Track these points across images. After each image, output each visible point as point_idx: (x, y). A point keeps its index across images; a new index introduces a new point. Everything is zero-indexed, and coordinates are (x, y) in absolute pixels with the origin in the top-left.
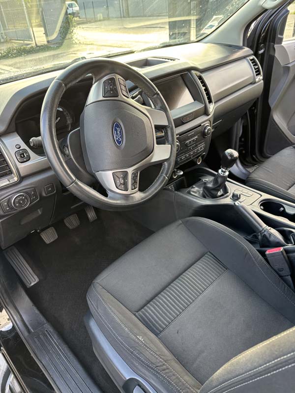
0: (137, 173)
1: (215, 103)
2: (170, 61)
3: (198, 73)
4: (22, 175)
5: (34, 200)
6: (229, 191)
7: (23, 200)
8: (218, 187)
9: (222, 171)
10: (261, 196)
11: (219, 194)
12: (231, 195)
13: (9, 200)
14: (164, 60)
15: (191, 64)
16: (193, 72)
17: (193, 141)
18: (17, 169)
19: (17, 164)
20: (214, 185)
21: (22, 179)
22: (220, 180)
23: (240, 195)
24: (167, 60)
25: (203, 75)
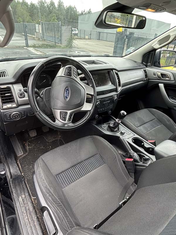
0: (73, 114)
1: (122, 87)
2: (104, 63)
3: (116, 72)
4: (19, 104)
5: (23, 117)
6: (120, 130)
7: (17, 116)
8: (115, 127)
9: (118, 120)
10: (135, 135)
11: (115, 130)
12: (120, 132)
13: (10, 115)
14: (102, 63)
15: (113, 67)
16: (114, 71)
17: (107, 103)
18: (17, 101)
19: (18, 98)
20: (113, 125)
21: (19, 106)
22: (116, 124)
23: (124, 133)
24: (103, 63)
25: (119, 73)
